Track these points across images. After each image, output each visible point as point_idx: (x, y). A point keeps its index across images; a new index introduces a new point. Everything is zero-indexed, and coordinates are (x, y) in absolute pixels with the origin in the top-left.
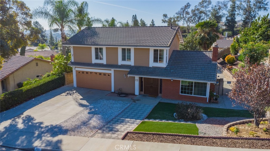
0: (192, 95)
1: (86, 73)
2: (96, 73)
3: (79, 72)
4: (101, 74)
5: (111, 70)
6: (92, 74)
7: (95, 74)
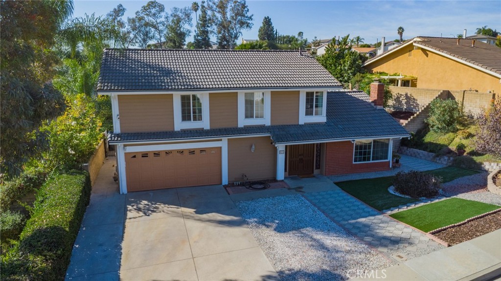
0: (370, 161)
1: (153, 155)
2: (181, 152)
3: (135, 157)
4: (194, 151)
5: (221, 140)
6: (171, 155)
7: (179, 154)
